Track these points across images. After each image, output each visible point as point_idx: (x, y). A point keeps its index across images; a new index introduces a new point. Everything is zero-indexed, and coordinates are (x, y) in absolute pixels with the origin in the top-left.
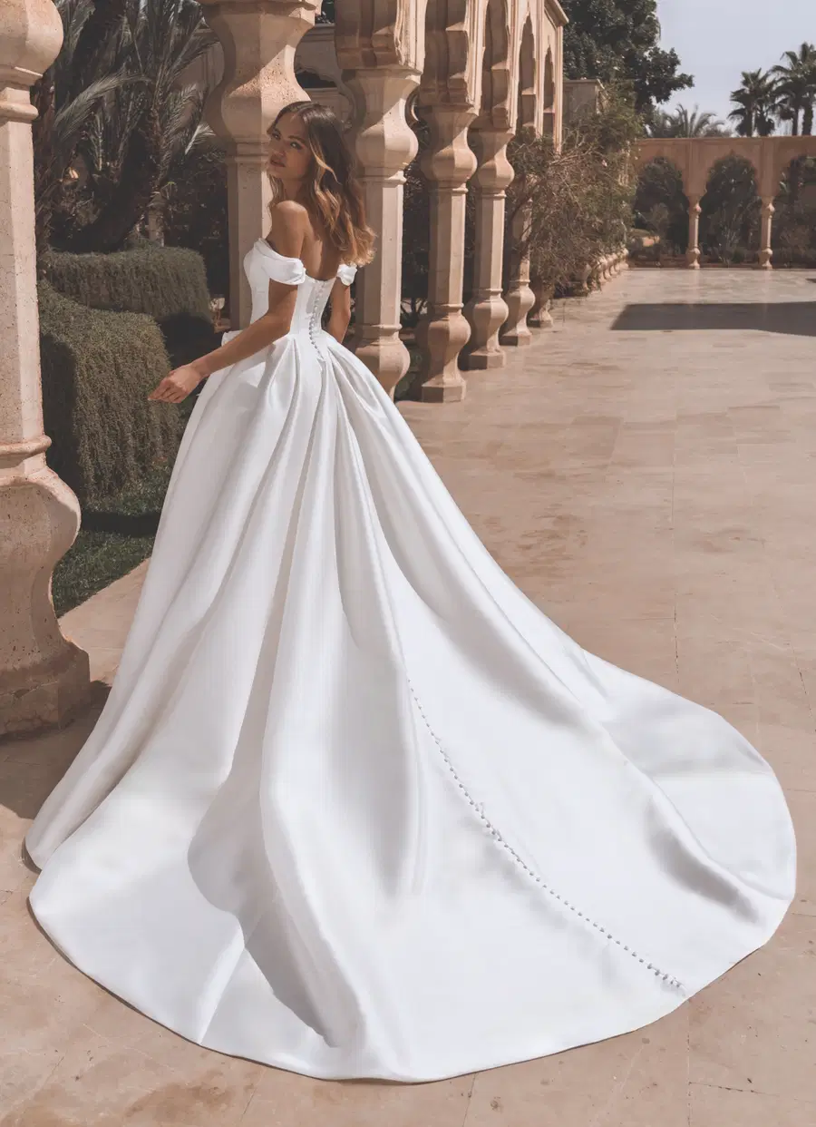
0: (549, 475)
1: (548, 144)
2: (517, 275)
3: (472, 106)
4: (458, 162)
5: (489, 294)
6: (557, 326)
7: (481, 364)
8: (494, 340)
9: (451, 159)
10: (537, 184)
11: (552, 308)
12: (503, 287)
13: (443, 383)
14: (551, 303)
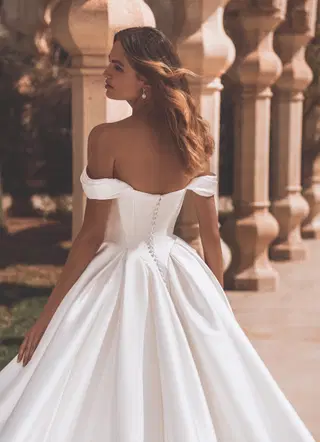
8: (296, 234)
13: (256, 275)
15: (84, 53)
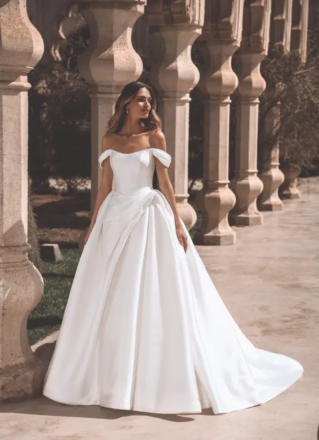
0: (298, 286)
1: (295, 58)
2: (269, 159)
3: (236, 40)
4: (225, 81)
5: (247, 175)
6: (302, 198)
7: (245, 222)
8: (253, 206)
9: (220, 79)
10: (284, 91)
11: (299, 185)
12: (258, 169)
13: (219, 233)
14: (298, 181)
15: (98, 84)
